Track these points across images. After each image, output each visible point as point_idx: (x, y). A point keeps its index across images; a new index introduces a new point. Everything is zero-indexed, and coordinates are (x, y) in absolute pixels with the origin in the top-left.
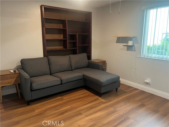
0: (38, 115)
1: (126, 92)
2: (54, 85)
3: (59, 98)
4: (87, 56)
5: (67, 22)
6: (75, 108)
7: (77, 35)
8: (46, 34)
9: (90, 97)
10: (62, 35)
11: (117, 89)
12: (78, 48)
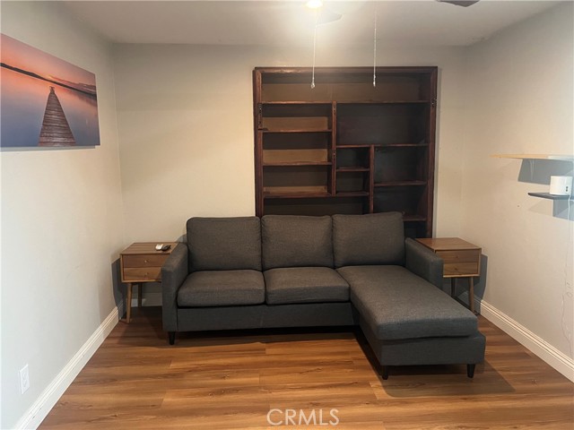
0: (166, 376)
1: (512, 391)
2: (239, 303)
3: (258, 345)
4: (405, 222)
5: (334, 109)
6: (269, 388)
7: (372, 150)
8: (264, 148)
9: (345, 370)
10: (326, 150)
11: (474, 365)
12: (372, 193)
